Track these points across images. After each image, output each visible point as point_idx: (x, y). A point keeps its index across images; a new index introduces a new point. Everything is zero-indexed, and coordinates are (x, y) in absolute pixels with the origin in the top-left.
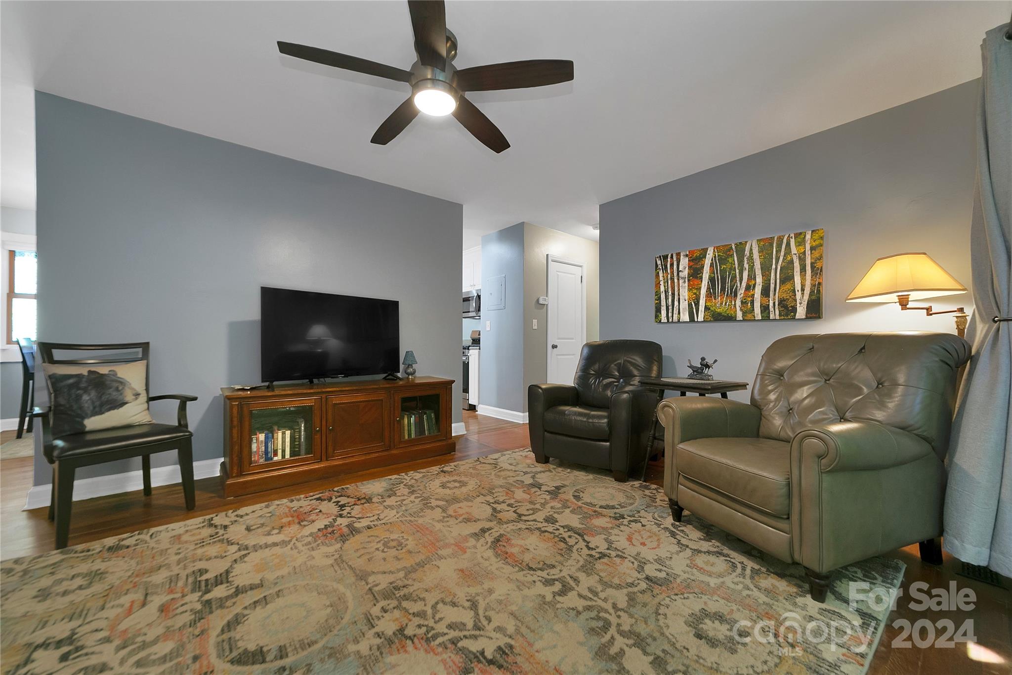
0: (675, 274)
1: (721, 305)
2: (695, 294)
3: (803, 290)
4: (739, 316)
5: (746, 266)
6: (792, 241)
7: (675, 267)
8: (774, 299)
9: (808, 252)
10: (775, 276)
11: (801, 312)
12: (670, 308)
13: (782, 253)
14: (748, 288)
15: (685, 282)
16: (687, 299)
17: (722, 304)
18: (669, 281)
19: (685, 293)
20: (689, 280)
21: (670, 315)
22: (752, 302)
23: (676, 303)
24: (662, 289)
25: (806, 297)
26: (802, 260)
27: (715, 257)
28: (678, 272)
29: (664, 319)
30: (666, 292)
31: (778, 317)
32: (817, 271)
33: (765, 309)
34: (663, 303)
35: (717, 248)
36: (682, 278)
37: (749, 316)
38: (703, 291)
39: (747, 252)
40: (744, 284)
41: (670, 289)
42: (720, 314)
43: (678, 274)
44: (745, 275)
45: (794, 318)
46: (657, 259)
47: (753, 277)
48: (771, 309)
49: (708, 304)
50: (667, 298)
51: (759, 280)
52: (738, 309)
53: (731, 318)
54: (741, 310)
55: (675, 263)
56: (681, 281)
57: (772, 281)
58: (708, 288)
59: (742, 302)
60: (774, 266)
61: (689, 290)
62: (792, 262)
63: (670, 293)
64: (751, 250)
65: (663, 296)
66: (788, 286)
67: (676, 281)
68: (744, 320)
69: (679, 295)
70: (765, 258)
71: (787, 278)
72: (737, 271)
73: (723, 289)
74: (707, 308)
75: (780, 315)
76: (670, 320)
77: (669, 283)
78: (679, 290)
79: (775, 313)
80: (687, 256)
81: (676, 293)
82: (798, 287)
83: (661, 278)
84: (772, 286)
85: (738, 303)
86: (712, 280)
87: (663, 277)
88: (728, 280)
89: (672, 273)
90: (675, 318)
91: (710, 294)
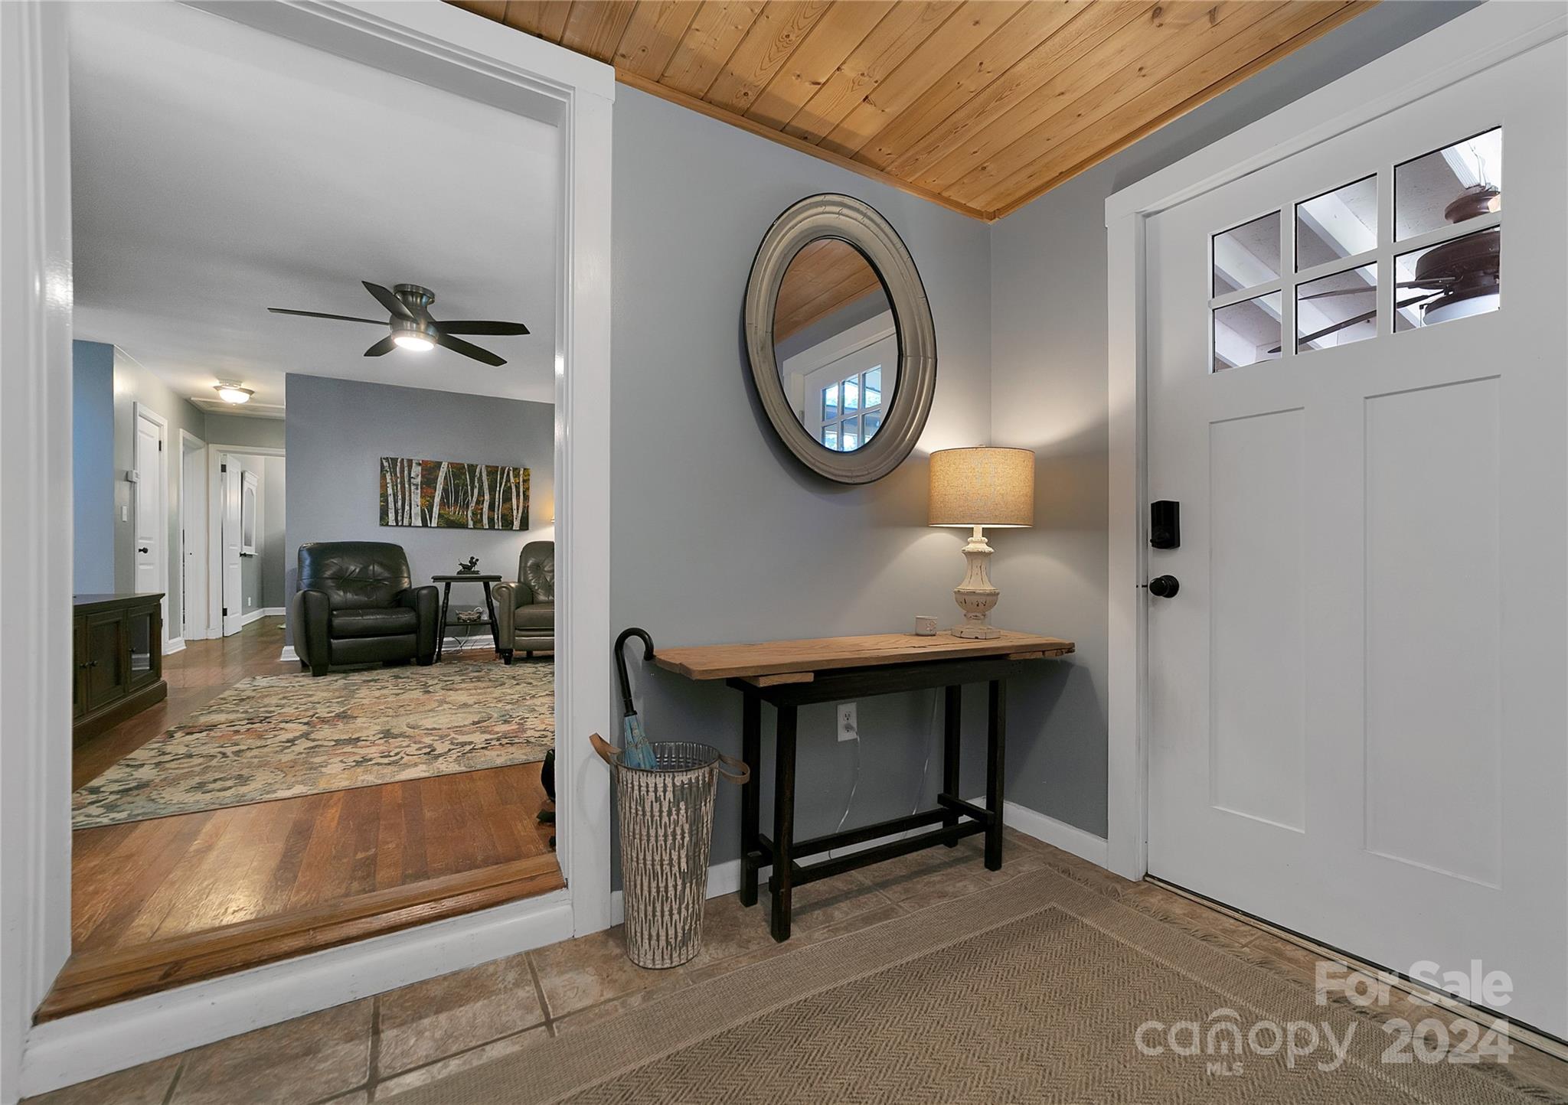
0: (406, 480)
1: (453, 512)
2: (428, 501)
3: (518, 509)
4: (471, 524)
5: (477, 484)
6: (511, 473)
7: (406, 472)
8: (498, 514)
9: (521, 483)
10: (499, 496)
11: (516, 524)
12: (400, 511)
13: (504, 480)
14: (478, 502)
15: (417, 489)
16: (419, 504)
17: (455, 513)
18: (399, 486)
19: (417, 499)
20: (421, 488)
21: (399, 518)
22: (481, 514)
23: (407, 508)
24: (390, 491)
25: (520, 515)
26: (518, 488)
27: (449, 471)
28: (410, 478)
29: (392, 522)
30: (395, 496)
31: (500, 528)
32: (526, 498)
33: (491, 520)
34: (391, 505)
35: (451, 464)
36: (414, 485)
37: (479, 525)
38: (437, 500)
39: (477, 474)
40: (475, 499)
41: (399, 493)
42: (453, 521)
43: (409, 481)
44: (476, 491)
45: (511, 529)
46: (384, 461)
47: (481, 494)
48: (496, 521)
49: (442, 512)
50: (396, 502)
51: (487, 497)
52: (470, 519)
53: (463, 526)
54: (472, 520)
55: (406, 469)
56: (413, 488)
57: (497, 500)
58: (442, 498)
59: (473, 513)
60: (498, 489)
61: (422, 497)
62: (510, 488)
63: (400, 497)
64: (481, 472)
65: (391, 499)
66: (507, 505)
67: (407, 486)
68: (475, 528)
69: (410, 500)
70: (491, 481)
71: (507, 499)
72: (469, 487)
73: (456, 500)
74: (440, 515)
75: (502, 526)
76: (400, 524)
77: (399, 487)
78: (410, 495)
79: (498, 525)
80: (420, 464)
81: (407, 498)
82: (515, 507)
83: (388, 480)
84: (497, 503)
85: (470, 514)
86: (445, 490)
87: (391, 479)
88: (461, 494)
89: (402, 477)
90: (406, 522)
91: (444, 503)
